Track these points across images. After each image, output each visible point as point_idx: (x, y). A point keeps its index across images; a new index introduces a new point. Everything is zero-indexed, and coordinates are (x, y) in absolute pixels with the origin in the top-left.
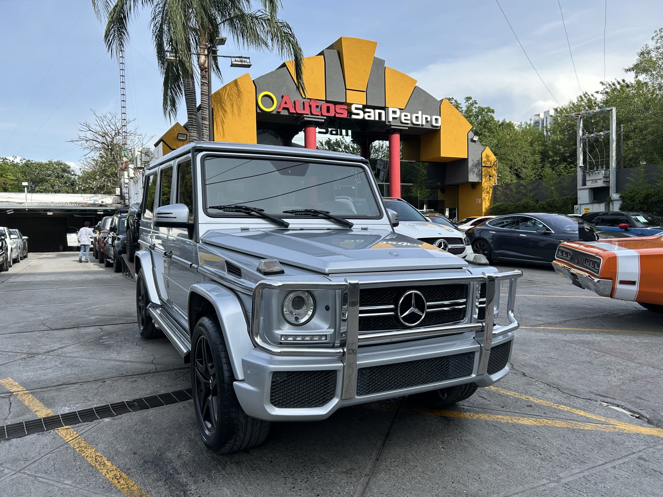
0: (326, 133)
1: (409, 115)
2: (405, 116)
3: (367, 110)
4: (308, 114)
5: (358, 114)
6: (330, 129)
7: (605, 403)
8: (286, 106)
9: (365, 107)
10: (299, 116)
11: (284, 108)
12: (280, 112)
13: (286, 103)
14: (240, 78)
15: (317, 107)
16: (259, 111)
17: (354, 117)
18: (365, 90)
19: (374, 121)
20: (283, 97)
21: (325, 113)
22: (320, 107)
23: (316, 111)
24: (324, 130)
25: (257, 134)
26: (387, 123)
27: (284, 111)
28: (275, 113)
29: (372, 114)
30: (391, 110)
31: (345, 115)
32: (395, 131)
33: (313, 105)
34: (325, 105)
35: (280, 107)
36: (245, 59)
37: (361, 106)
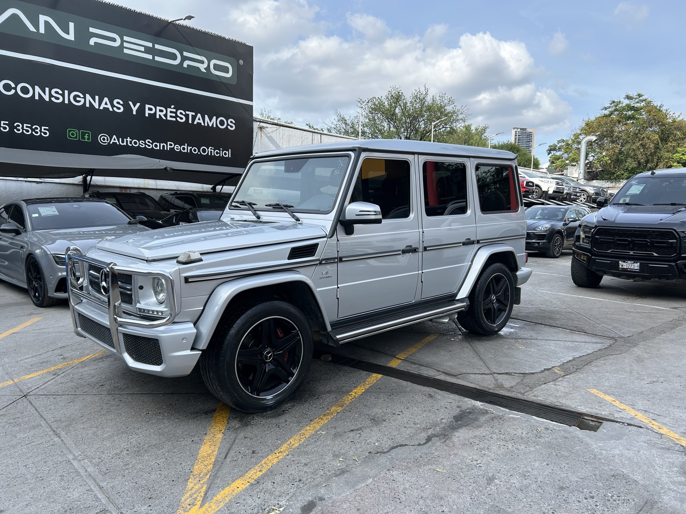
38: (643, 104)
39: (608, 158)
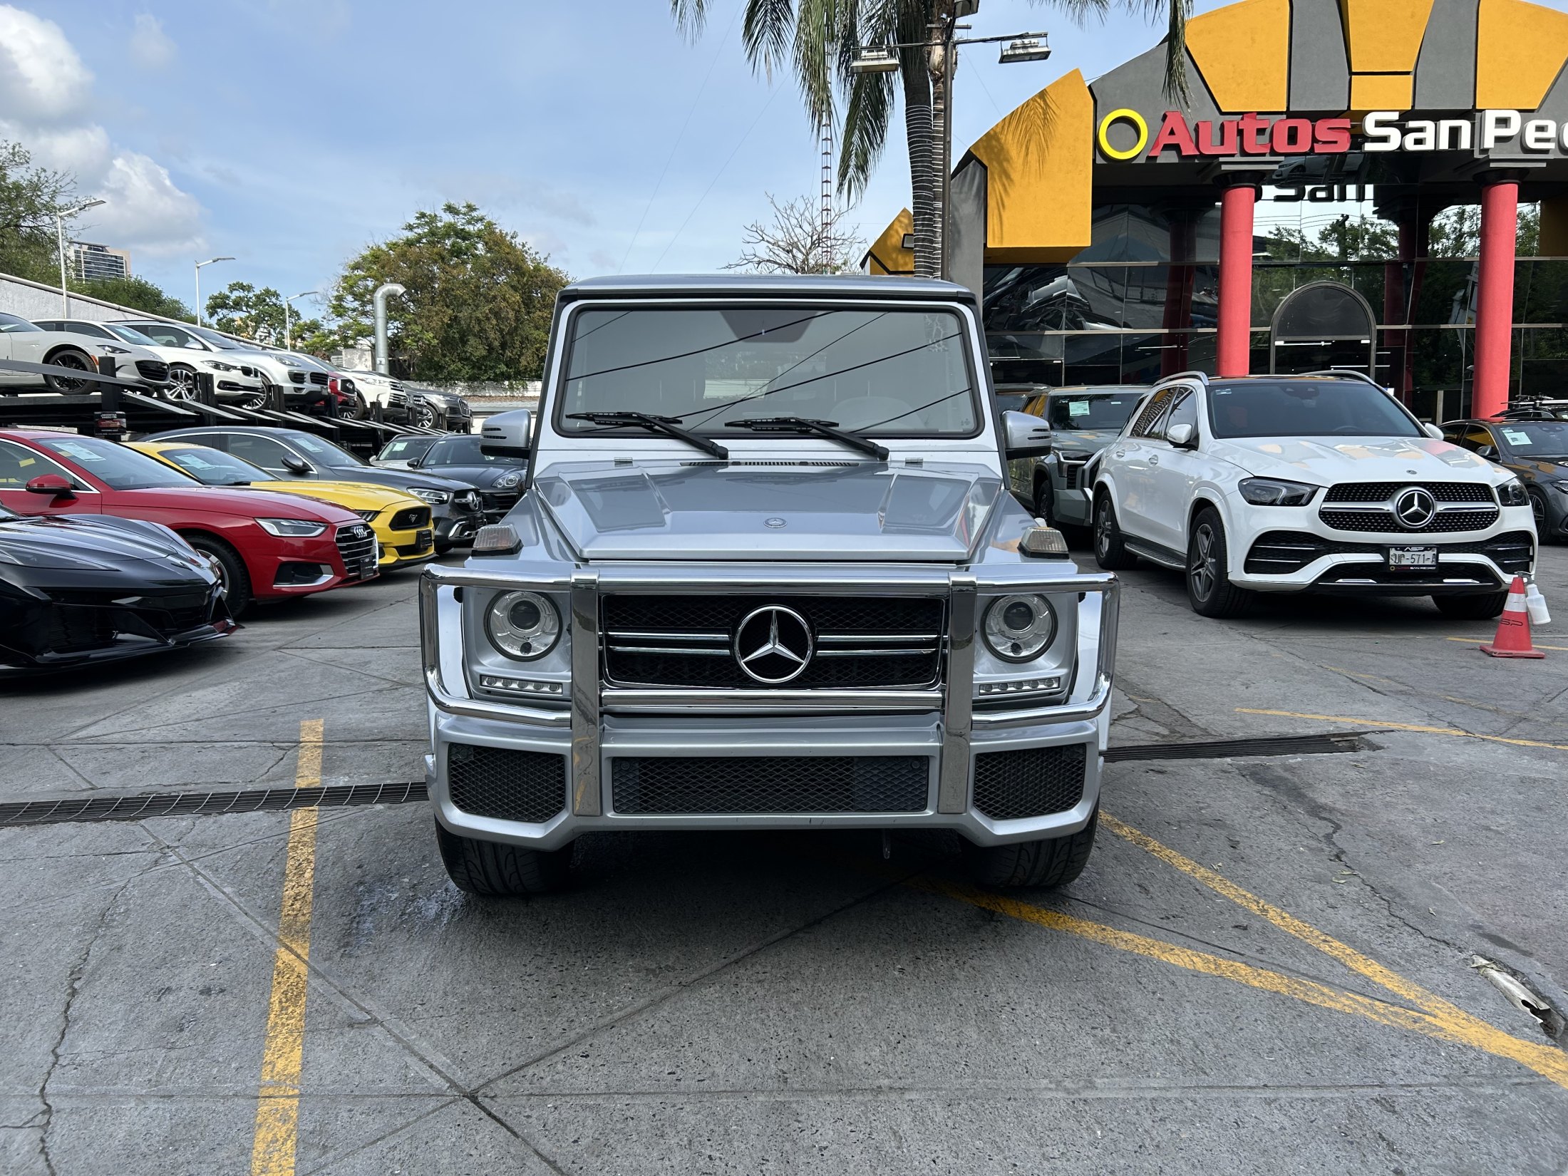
0: (1298, 197)
1: (1552, 126)
2: (1540, 129)
3: (1412, 124)
4: (1233, 155)
5: (1384, 139)
6: (1308, 188)
7: (1486, 958)
8: (1172, 140)
9: (1406, 116)
10: (1208, 161)
11: (1167, 147)
12: (1156, 157)
13: (1172, 133)
14: (1056, 84)
15: (1261, 131)
16: (1100, 161)
17: (1369, 147)
18: (1411, 69)
19: (1436, 153)
20: (1165, 117)
21: (1282, 145)
22: (1268, 131)
23: (1255, 144)
24: (1291, 192)
25: (1094, 221)
26: (1477, 155)
27: (1166, 153)
28: (1142, 160)
29: (1429, 135)
30: (1490, 117)
31: (1343, 145)
32: (1503, 175)
33: (1250, 127)
34: (1283, 126)
35: (1155, 147)
36: (1033, 40)
37: (1395, 116)
38: (479, 226)
39: (432, 335)
